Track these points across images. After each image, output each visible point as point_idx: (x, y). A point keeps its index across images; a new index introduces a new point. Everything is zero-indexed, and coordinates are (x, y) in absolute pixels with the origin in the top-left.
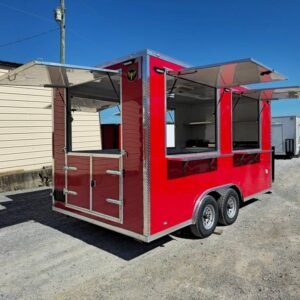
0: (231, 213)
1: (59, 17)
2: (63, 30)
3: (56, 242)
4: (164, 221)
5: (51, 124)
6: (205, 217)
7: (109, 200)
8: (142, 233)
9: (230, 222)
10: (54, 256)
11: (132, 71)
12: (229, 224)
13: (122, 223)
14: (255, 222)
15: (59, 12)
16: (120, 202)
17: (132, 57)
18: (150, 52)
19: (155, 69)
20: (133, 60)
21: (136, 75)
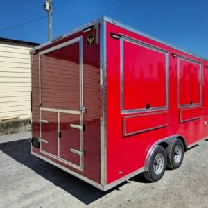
0: (177, 159)
1: (48, 8)
2: (51, 17)
3: (30, 182)
4: (120, 170)
5: (30, 84)
6: (156, 164)
7: (72, 150)
8: (100, 183)
9: (176, 167)
10: (26, 196)
11: (91, 37)
12: (175, 168)
13: (82, 170)
14: (198, 167)
15: (47, 4)
16: (81, 153)
17: (90, 25)
18: (107, 19)
19: (112, 34)
20: (92, 27)
21: (95, 40)
